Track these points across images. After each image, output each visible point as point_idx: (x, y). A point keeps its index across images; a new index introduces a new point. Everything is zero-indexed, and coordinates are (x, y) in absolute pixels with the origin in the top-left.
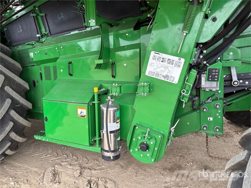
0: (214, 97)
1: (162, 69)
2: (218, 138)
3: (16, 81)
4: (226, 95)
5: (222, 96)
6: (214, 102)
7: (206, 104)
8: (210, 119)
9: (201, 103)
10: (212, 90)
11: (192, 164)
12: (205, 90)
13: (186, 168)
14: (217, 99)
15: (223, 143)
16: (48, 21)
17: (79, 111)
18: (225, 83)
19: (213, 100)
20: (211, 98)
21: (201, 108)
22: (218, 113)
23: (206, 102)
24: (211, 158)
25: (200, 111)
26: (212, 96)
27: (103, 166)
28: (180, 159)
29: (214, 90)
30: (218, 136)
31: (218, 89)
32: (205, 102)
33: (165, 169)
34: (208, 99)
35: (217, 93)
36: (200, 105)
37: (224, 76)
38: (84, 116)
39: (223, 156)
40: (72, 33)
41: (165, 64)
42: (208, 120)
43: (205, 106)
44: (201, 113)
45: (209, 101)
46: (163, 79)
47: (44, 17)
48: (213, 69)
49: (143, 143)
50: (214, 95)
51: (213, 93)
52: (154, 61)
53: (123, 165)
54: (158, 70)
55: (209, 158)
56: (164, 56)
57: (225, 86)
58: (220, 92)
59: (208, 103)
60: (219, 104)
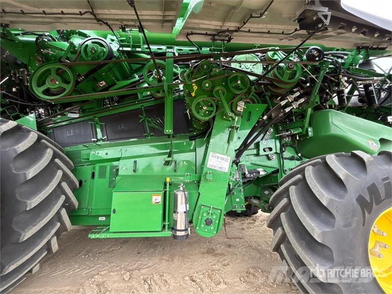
0: (238, 184)
1: (218, 163)
3: (70, 178)
4: (244, 183)
5: (242, 184)
9: (231, 189)
14: (240, 186)
16: (107, 129)
17: (154, 198)
18: (242, 176)
19: (238, 187)
21: (232, 193)
22: (242, 195)
24: (228, 240)
25: (231, 195)
26: (237, 184)
27: (149, 264)
28: (210, 245)
29: (238, 180)
31: (240, 179)
32: (234, 189)
33: (203, 253)
34: (235, 186)
35: (239, 182)
36: (231, 191)
38: (159, 203)
40: (131, 140)
41: (219, 160)
42: (237, 201)
43: (233, 191)
44: (232, 197)
45: (236, 187)
46: (218, 169)
47: (104, 126)
48: (242, 165)
49: (208, 219)
51: (237, 182)
52: (213, 158)
53: (167, 259)
54: (215, 164)
56: (218, 155)
57: (243, 178)
58: (241, 181)
60: (241, 188)
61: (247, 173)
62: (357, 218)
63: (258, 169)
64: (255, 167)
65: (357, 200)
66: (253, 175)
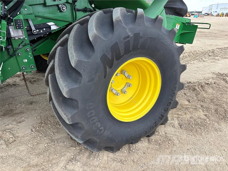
0: (23, 44)
2: (33, 84)
4: (32, 42)
5: (29, 42)
6: (24, 47)
7: (19, 50)
8: (25, 61)
9: (15, 50)
10: (20, 38)
11: (20, 105)
12: (15, 39)
13: (16, 109)
14: (25, 45)
15: (38, 86)
18: (28, 33)
19: (23, 46)
20: (21, 45)
21: (16, 54)
22: (30, 55)
23: (19, 48)
24: (33, 97)
25: (16, 57)
26: (21, 43)
28: (9, 106)
29: (22, 38)
30: (33, 83)
31: (24, 37)
32: (17, 48)
34: (19, 45)
35: (24, 40)
36: (14, 51)
37: (26, 27)
39: (41, 92)
42: (24, 62)
43: (18, 51)
44: (17, 58)
45: (20, 47)
48: (18, 20)
50: (23, 42)
51: (21, 41)
55: (31, 97)
57: (28, 35)
58: (26, 39)
59: (20, 49)
60: (29, 48)
61: (33, 28)
62: (99, 74)
63: (48, 23)
64: (44, 21)
65: (101, 59)
66: (43, 30)
